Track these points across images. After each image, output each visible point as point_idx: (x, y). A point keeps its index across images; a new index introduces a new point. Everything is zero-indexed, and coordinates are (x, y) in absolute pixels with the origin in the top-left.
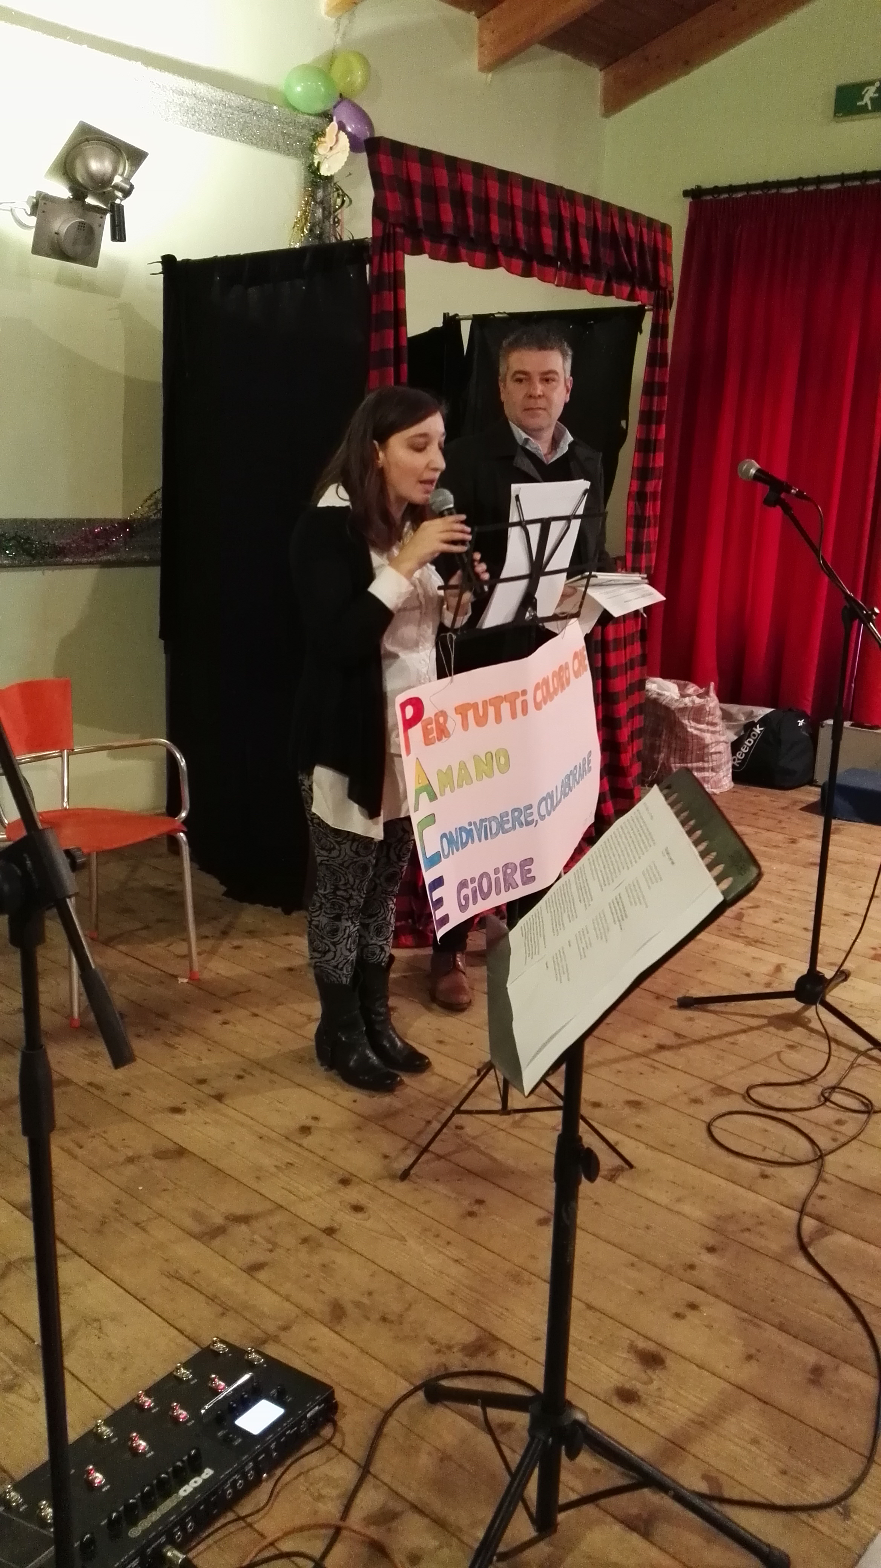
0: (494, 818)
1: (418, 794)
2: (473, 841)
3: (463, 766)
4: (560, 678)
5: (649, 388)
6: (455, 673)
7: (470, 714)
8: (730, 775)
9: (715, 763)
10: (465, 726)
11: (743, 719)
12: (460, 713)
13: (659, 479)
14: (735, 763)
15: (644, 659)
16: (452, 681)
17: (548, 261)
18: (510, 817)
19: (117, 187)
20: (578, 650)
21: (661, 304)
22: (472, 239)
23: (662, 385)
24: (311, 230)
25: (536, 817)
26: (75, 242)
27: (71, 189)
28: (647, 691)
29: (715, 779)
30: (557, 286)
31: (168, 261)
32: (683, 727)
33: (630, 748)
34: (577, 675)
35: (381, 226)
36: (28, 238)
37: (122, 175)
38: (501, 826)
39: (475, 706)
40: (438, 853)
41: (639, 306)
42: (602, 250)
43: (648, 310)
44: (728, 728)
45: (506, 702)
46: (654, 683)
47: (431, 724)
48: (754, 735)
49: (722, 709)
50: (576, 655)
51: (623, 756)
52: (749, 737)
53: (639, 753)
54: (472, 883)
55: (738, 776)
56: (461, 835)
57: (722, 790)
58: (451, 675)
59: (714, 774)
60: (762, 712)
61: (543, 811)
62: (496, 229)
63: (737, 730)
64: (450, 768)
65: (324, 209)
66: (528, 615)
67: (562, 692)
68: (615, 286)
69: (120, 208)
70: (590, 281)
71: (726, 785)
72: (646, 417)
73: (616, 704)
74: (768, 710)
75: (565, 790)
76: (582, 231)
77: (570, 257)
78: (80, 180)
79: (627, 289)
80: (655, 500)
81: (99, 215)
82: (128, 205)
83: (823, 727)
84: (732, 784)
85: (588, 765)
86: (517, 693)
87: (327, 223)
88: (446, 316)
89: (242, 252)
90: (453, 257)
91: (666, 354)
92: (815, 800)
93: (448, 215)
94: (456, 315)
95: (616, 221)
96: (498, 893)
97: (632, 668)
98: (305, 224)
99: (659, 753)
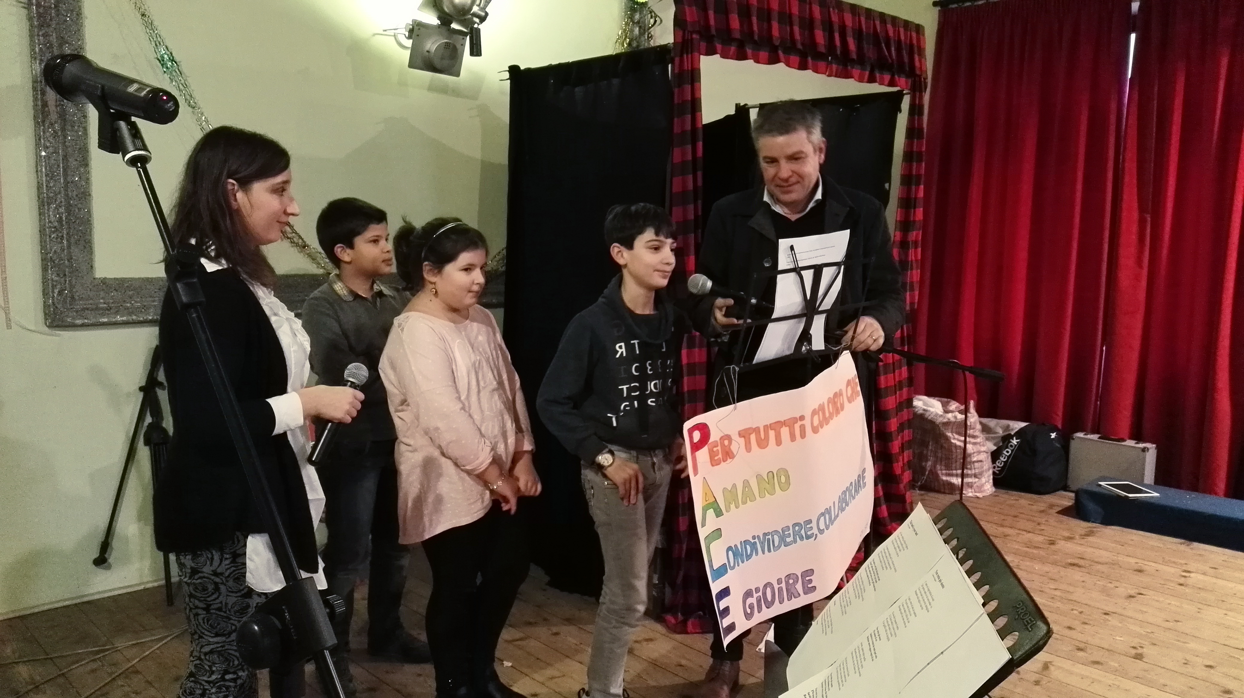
0: (776, 532)
1: (705, 510)
2: (757, 554)
3: (746, 483)
4: (835, 403)
5: (909, 156)
6: (737, 402)
7: (753, 437)
8: (991, 481)
9: (977, 471)
10: (748, 449)
11: (1000, 432)
12: (744, 437)
13: (920, 229)
14: (995, 470)
15: (911, 380)
16: (735, 409)
17: (819, 56)
18: (791, 532)
19: (475, 15)
20: (850, 378)
21: (917, 88)
22: (756, 41)
23: (920, 153)
24: (629, 44)
25: (815, 531)
26: (442, 58)
27: (439, 18)
28: (914, 407)
29: (977, 484)
30: (828, 76)
31: (514, 70)
32: (947, 439)
33: (901, 458)
34: (850, 400)
35: (681, 33)
36: (406, 55)
37: (479, 5)
38: (782, 539)
39: (757, 430)
40: (724, 565)
41: (898, 91)
42: (865, 46)
43: (907, 94)
44: (987, 439)
45: (786, 426)
46: (920, 400)
47: (717, 446)
48: (1011, 446)
49: (981, 423)
50: (849, 383)
51: (895, 465)
52: (1007, 447)
53: (909, 462)
54: (756, 593)
55: (999, 482)
56: (746, 548)
57: (985, 494)
58: (734, 403)
59: (977, 480)
60: (1018, 425)
61: (822, 526)
62: (775, 32)
63: (995, 441)
64: (734, 486)
65: (640, 27)
66: (804, 348)
67: (836, 416)
68: (878, 75)
69: (478, 31)
70: (856, 71)
71: (988, 489)
72: (907, 179)
73: (888, 420)
74: (1023, 424)
75: (842, 505)
76: (849, 32)
77: (839, 52)
78: (446, 9)
79: (887, 77)
80: (916, 248)
81: (461, 37)
82: (484, 28)
83: (1073, 439)
84: (994, 489)
85: (863, 481)
86: (795, 418)
87: (643, 39)
88: (737, 105)
89: (571, 60)
90: (741, 56)
91: (922, 129)
92: (1070, 504)
93: (735, 22)
94: (746, 105)
95: (878, 23)
96: (781, 602)
97: (901, 389)
98: (625, 39)
99: (927, 461)
